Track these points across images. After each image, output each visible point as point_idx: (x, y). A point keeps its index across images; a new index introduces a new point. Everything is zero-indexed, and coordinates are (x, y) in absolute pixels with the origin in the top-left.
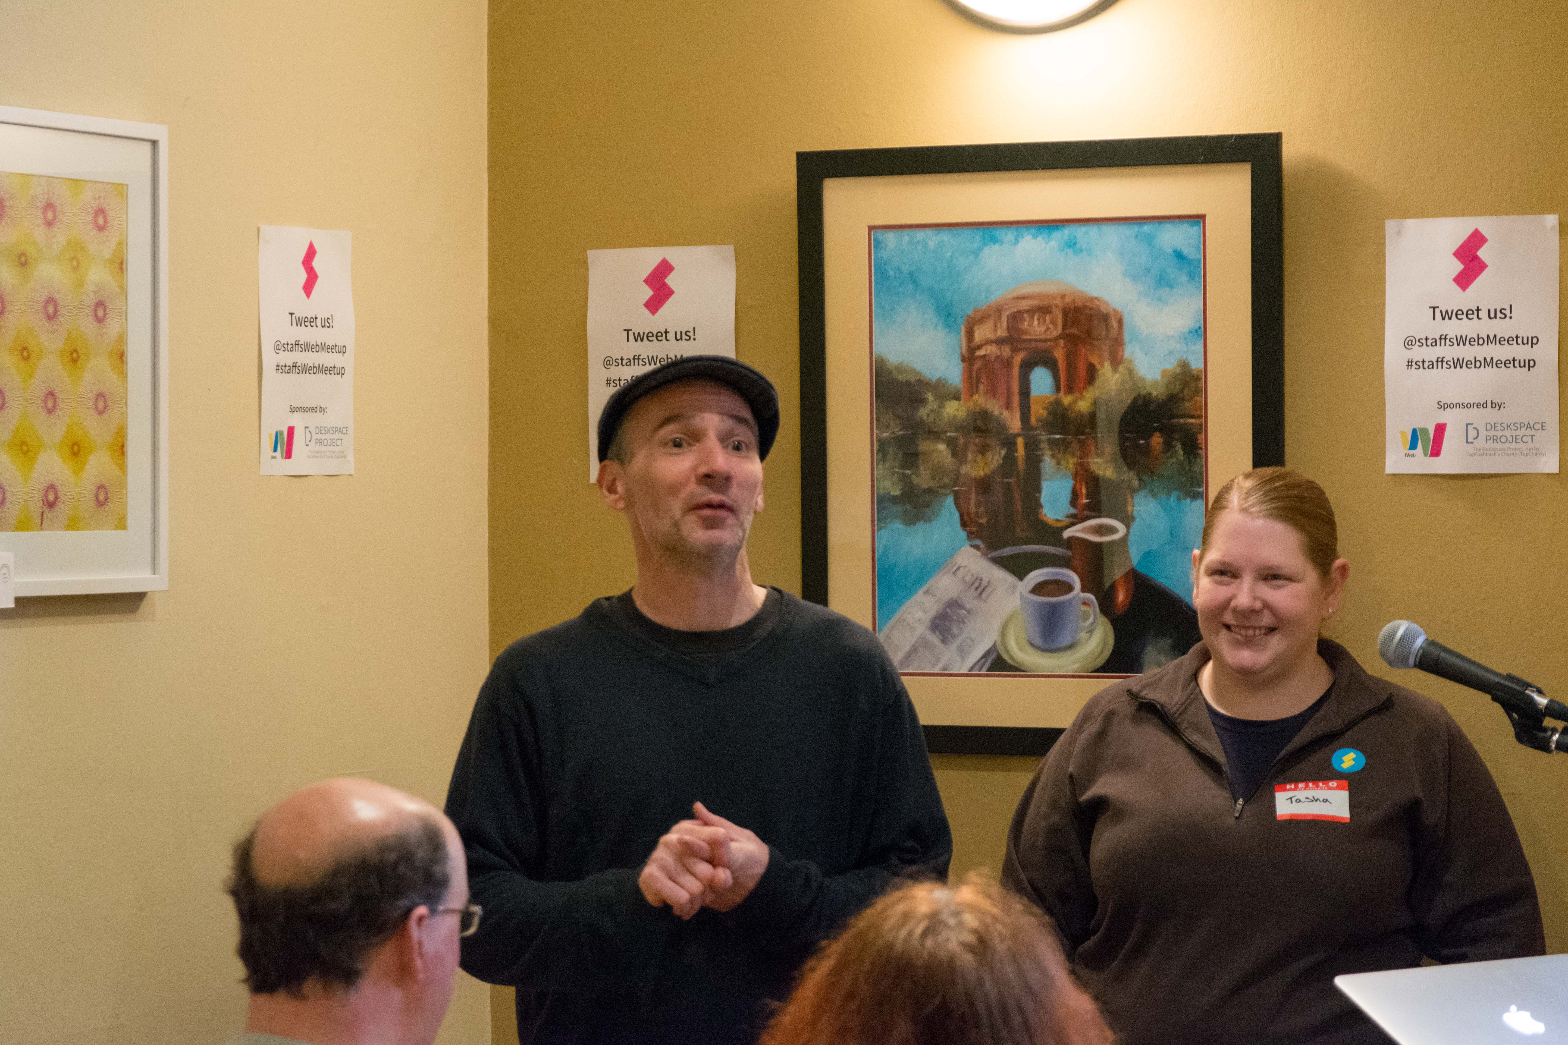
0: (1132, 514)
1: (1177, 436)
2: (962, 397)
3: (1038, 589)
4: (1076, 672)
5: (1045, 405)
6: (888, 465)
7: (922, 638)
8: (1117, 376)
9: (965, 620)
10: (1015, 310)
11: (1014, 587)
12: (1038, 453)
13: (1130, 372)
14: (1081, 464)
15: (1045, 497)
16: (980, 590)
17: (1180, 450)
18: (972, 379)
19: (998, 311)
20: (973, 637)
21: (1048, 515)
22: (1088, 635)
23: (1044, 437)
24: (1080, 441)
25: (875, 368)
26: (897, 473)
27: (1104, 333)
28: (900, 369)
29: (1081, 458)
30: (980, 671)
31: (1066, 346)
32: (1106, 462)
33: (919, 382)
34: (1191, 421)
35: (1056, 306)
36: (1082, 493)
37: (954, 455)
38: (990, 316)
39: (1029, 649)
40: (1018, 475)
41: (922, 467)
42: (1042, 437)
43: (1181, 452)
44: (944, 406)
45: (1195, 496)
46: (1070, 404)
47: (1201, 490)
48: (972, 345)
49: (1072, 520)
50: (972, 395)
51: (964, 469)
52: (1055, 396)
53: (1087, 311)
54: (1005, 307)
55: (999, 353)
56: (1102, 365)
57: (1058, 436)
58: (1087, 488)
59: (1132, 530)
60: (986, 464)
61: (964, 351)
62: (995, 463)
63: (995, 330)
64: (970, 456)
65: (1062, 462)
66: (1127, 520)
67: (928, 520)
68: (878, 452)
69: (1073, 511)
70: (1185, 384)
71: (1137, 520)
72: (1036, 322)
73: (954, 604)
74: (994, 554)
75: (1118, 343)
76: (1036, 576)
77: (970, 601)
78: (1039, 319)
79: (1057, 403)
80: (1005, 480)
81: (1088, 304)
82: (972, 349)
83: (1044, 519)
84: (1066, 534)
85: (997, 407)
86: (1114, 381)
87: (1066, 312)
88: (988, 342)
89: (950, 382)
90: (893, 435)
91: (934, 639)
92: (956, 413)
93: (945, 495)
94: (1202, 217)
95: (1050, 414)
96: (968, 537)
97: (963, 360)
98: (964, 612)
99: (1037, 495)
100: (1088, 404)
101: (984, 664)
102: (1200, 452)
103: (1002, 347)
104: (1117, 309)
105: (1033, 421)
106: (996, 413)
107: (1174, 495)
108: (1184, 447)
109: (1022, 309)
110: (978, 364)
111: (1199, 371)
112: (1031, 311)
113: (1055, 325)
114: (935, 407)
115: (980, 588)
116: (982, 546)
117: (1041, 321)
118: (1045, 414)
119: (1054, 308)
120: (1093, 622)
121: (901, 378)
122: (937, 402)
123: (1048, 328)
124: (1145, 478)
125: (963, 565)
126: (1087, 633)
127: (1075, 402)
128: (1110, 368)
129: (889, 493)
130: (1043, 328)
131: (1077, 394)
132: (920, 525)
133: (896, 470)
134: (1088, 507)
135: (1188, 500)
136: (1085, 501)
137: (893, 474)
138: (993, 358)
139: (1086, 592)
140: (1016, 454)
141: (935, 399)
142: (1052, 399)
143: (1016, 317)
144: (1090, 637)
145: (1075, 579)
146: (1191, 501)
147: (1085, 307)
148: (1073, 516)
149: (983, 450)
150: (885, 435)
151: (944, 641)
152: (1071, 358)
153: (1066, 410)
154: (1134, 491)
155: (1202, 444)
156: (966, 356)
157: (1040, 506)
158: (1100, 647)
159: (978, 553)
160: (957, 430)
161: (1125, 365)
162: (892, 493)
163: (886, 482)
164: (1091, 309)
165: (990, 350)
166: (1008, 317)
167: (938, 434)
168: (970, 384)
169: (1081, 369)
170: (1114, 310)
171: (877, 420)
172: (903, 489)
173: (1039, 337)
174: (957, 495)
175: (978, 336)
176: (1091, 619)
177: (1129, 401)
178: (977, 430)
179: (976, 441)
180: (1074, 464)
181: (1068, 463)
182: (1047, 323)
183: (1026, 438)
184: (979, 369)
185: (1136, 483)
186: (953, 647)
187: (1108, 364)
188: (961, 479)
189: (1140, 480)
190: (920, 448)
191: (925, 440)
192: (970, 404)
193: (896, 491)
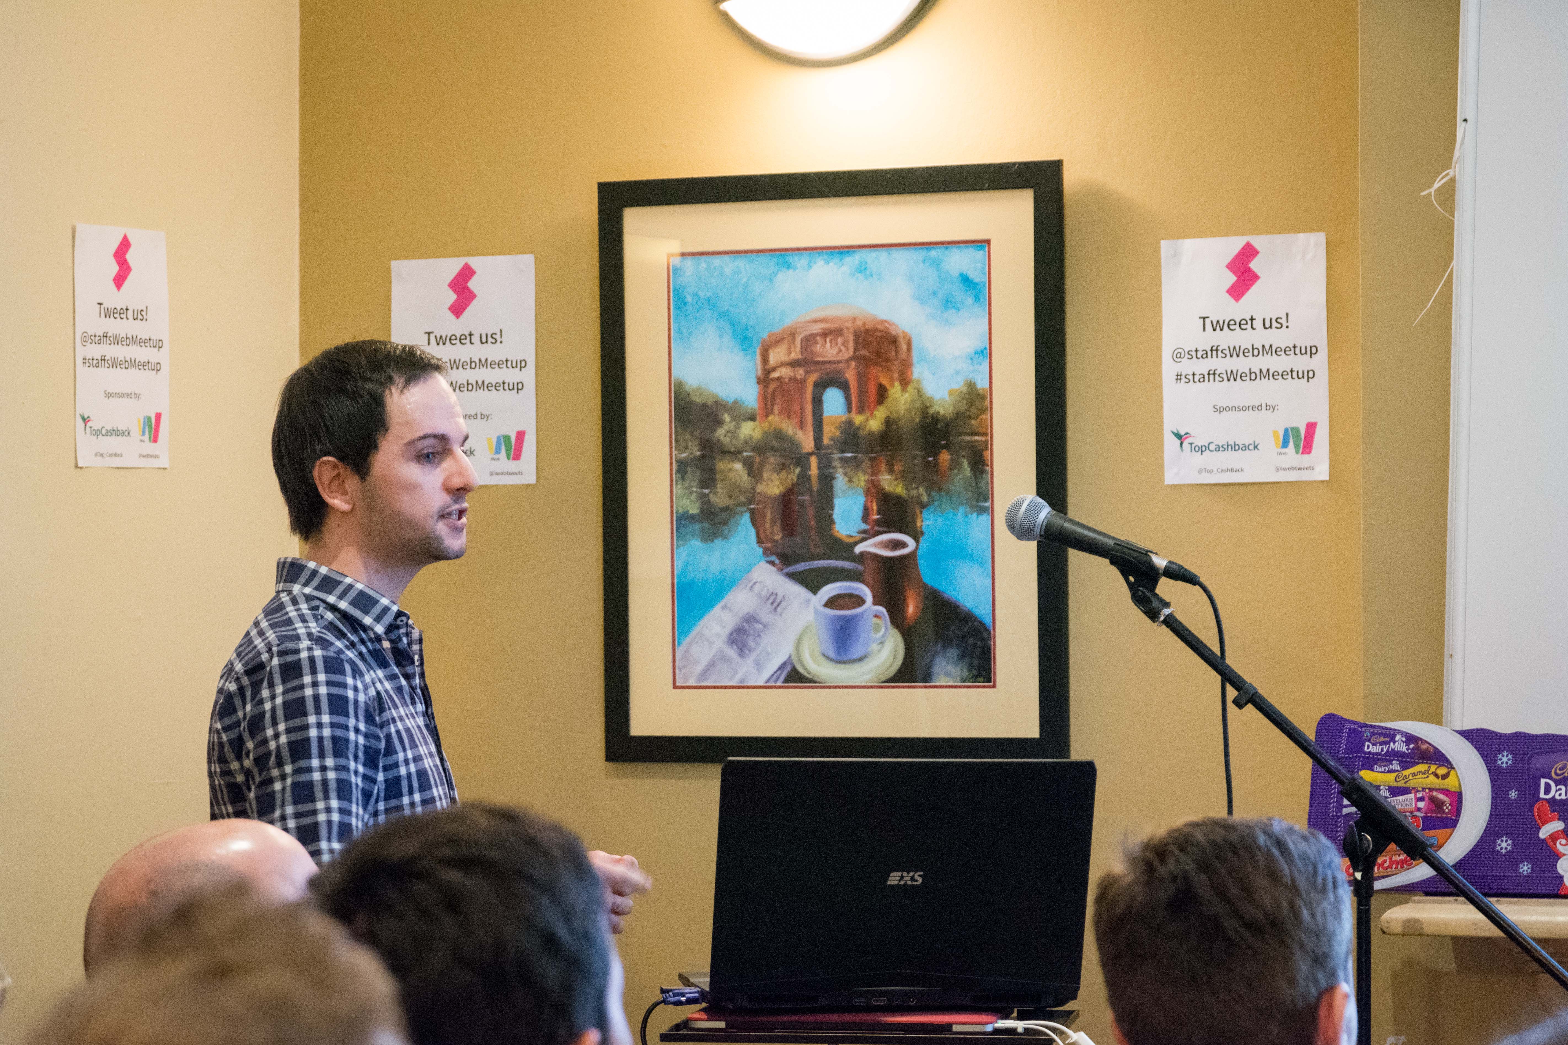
0: (921, 529)
1: (964, 453)
2: (758, 418)
3: (831, 603)
4: (867, 683)
5: (838, 425)
6: (686, 484)
7: (721, 652)
8: (906, 396)
9: (762, 635)
10: (807, 333)
11: (808, 601)
12: (832, 471)
13: (919, 392)
14: (872, 481)
15: (837, 514)
16: (775, 605)
17: (967, 466)
18: (767, 401)
19: (792, 334)
20: (769, 649)
21: (840, 531)
22: (880, 646)
23: (837, 455)
24: (871, 459)
25: (675, 391)
26: (696, 492)
27: (893, 354)
28: (697, 391)
29: (871, 476)
30: (776, 682)
31: (857, 367)
32: (897, 479)
33: (717, 403)
34: (977, 438)
35: (848, 328)
36: (873, 510)
37: (750, 474)
38: (783, 339)
39: (823, 661)
40: (811, 493)
41: (719, 487)
42: (834, 455)
43: (969, 469)
44: (740, 427)
45: (982, 511)
46: (861, 424)
47: (988, 504)
48: (768, 367)
49: (864, 535)
50: (767, 416)
51: (760, 488)
52: (847, 416)
53: (878, 334)
54: (798, 330)
55: (792, 375)
56: (892, 385)
57: (850, 455)
58: (878, 504)
60: (781, 483)
61: (760, 372)
62: (788, 481)
63: (789, 353)
64: (765, 475)
65: (854, 480)
66: (916, 535)
67: (725, 538)
68: (678, 471)
69: (865, 527)
70: (971, 403)
71: (926, 534)
72: (828, 345)
73: (750, 618)
74: (790, 569)
75: (907, 363)
76: (830, 590)
77: (765, 615)
78: (831, 342)
79: (850, 423)
80: (799, 498)
81: (879, 327)
82: (767, 372)
83: (837, 535)
84: (858, 549)
85: (791, 427)
86: (903, 401)
87: (856, 335)
88: (782, 364)
89: (746, 403)
90: (692, 456)
91: (731, 652)
92: (753, 435)
93: (742, 513)
94: (988, 242)
95: (841, 433)
96: (764, 553)
97: (759, 382)
98: (761, 626)
99: (830, 511)
100: (879, 424)
101: (780, 676)
102: (987, 468)
103: (796, 369)
104: (906, 331)
105: (826, 441)
106: (791, 432)
107: (961, 509)
108: (970, 463)
109: (814, 332)
110: (773, 386)
111: (984, 390)
112: (825, 334)
113: (846, 346)
114: (732, 428)
115: (775, 602)
116: (777, 561)
117: (834, 343)
118: (837, 433)
119: (845, 331)
120: (884, 635)
121: (697, 400)
122: (734, 422)
123: (840, 350)
124: (934, 494)
125: (759, 580)
126: (879, 644)
127: (867, 420)
128: (899, 388)
129: (688, 512)
130: (836, 350)
131: (868, 414)
132: (718, 542)
133: (695, 489)
134: (878, 523)
135: (975, 515)
136: (876, 517)
137: (692, 492)
138: (787, 380)
139: (877, 605)
140: (810, 473)
141: (731, 421)
142: (844, 419)
143: (809, 340)
144: (880, 650)
145: (866, 593)
146: (978, 515)
147: (876, 330)
148: (865, 532)
149: (778, 470)
150: (684, 455)
151: (741, 654)
152: (862, 378)
153: (858, 429)
154: (924, 506)
155: (987, 460)
156: (762, 378)
157: (833, 522)
158: (891, 660)
159: (773, 569)
160: (752, 450)
161: (914, 385)
162: (691, 512)
163: (684, 501)
164: (881, 331)
165: (784, 372)
166: (802, 340)
167: (735, 454)
168: (765, 404)
169: (872, 389)
170: (903, 332)
171: (676, 441)
172: (701, 508)
173: (831, 359)
174: (753, 513)
175: (773, 359)
176: (883, 630)
177: (918, 420)
178: (772, 449)
179: (772, 460)
180: (866, 481)
181: (859, 480)
182: (839, 345)
183: (819, 457)
184: (774, 392)
185: (925, 498)
186: (750, 659)
187: (897, 385)
188: (757, 497)
189: (929, 495)
190: (717, 468)
191: (721, 460)
192: (766, 424)
193: (694, 510)
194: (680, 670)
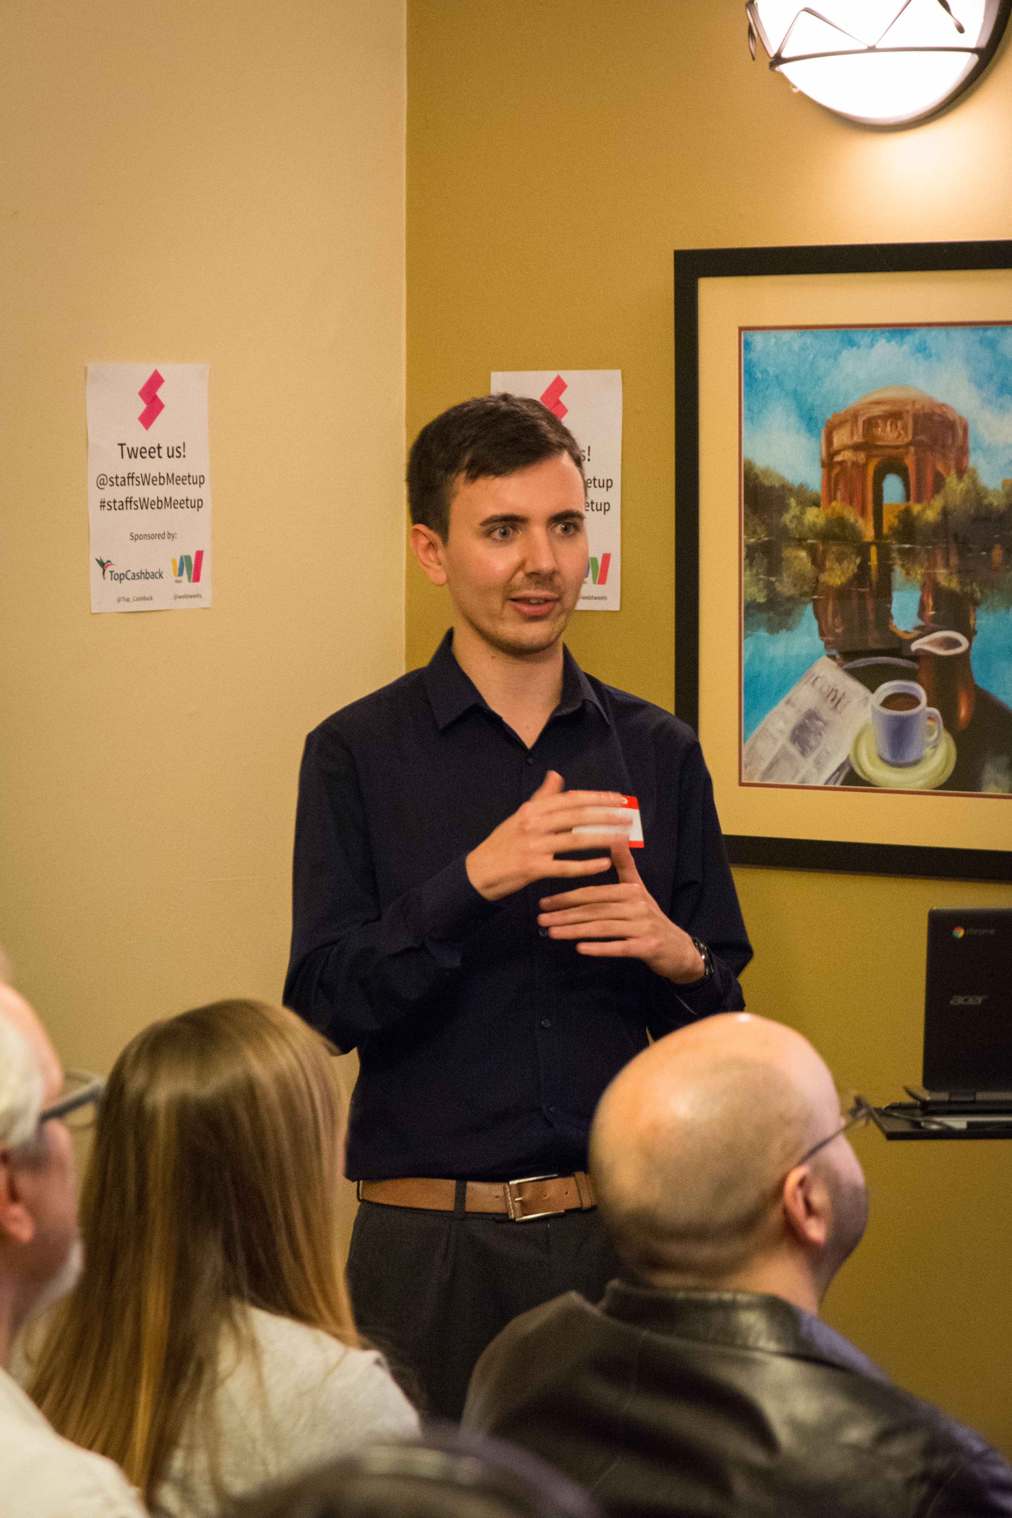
0: (974, 629)
2: (822, 503)
3: (887, 703)
4: (922, 788)
5: (896, 513)
6: (754, 571)
7: (784, 748)
8: (962, 485)
9: (822, 733)
10: (869, 415)
11: (866, 699)
12: (890, 562)
13: (974, 481)
16: (836, 701)
18: (831, 486)
19: (855, 416)
20: (829, 749)
21: (898, 627)
22: (933, 750)
23: (895, 546)
24: (927, 551)
25: (745, 473)
26: (763, 579)
27: (950, 441)
28: (766, 472)
29: (928, 569)
30: (835, 783)
31: (916, 453)
32: (952, 573)
33: (783, 487)
35: (907, 412)
36: (928, 604)
37: (814, 561)
38: (847, 421)
39: (878, 762)
40: (871, 585)
41: (784, 574)
42: (893, 546)
44: (805, 512)
46: (919, 513)
48: (831, 450)
49: (920, 632)
50: (830, 501)
51: (823, 577)
52: (906, 504)
53: (936, 417)
54: (861, 412)
55: (855, 459)
56: (948, 474)
57: (907, 546)
58: (934, 599)
59: (973, 645)
60: (843, 573)
61: (824, 455)
62: (850, 571)
63: (853, 435)
64: (828, 564)
65: (911, 572)
66: (970, 634)
67: (789, 629)
68: (746, 558)
69: (920, 623)
72: (889, 428)
73: (812, 715)
74: (849, 665)
75: (963, 451)
76: (887, 688)
77: (826, 713)
78: (891, 425)
79: (907, 511)
80: (860, 589)
81: (937, 411)
82: (831, 454)
83: (894, 630)
84: (915, 646)
85: (852, 515)
86: (959, 491)
87: (916, 419)
88: (846, 448)
89: (811, 488)
90: (759, 541)
91: (794, 750)
92: (816, 520)
93: (805, 603)
95: (901, 522)
96: (826, 646)
97: (823, 465)
98: (822, 723)
99: (888, 605)
100: (937, 514)
101: (839, 776)
103: (859, 453)
104: (963, 416)
105: (885, 530)
106: (852, 520)
109: (876, 414)
110: (836, 470)
112: (884, 417)
114: (798, 513)
115: (835, 699)
116: (838, 657)
117: (894, 426)
118: (896, 522)
119: (905, 413)
120: (937, 739)
121: (767, 483)
122: (799, 507)
123: (900, 435)
124: (986, 591)
125: (821, 675)
126: (932, 748)
127: (924, 510)
128: (955, 476)
129: (756, 600)
130: (896, 434)
131: (925, 502)
132: (783, 633)
133: (762, 576)
134: (934, 619)
136: (932, 612)
137: (759, 580)
138: (850, 464)
139: (932, 706)
140: (870, 563)
141: (797, 506)
142: (902, 508)
143: (870, 423)
144: (934, 754)
145: (922, 693)
147: (935, 413)
148: (920, 628)
149: (840, 559)
150: (752, 540)
151: (803, 752)
152: (921, 465)
153: (916, 518)
154: (977, 603)
156: (826, 461)
157: (891, 616)
158: (944, 764)
159: (834, 664)
160: (816, 537)
161: (970, 473)
162: (758, 600)
163: (752, 589)
164: (940, 416)
165: (846, 456)
166: (864, 422)
167: (800, 542)
168: (830, 491)
169: (929, 478)
170: (960, 417)
171: (745, 525)
172: (767, 596)
173: (892, 444)
174: (815, 602)
175: (837, 442)
176: (936, 734)
177: (972, 511)
178: (835, 538)
179: (834, 549)
180: (923, 575)
181: (916, 573)
182: (899, 429)
183: (879, 547)
184: (837, 475)
185: (978, 595)
186: (811, 759)
187: (953, 473)
188: (820, 588)
189: (982, 592)
190: (783, 555)
191: (786, 547)
192: (829, 510)
193: (761, 600)
194: (746, 767)
